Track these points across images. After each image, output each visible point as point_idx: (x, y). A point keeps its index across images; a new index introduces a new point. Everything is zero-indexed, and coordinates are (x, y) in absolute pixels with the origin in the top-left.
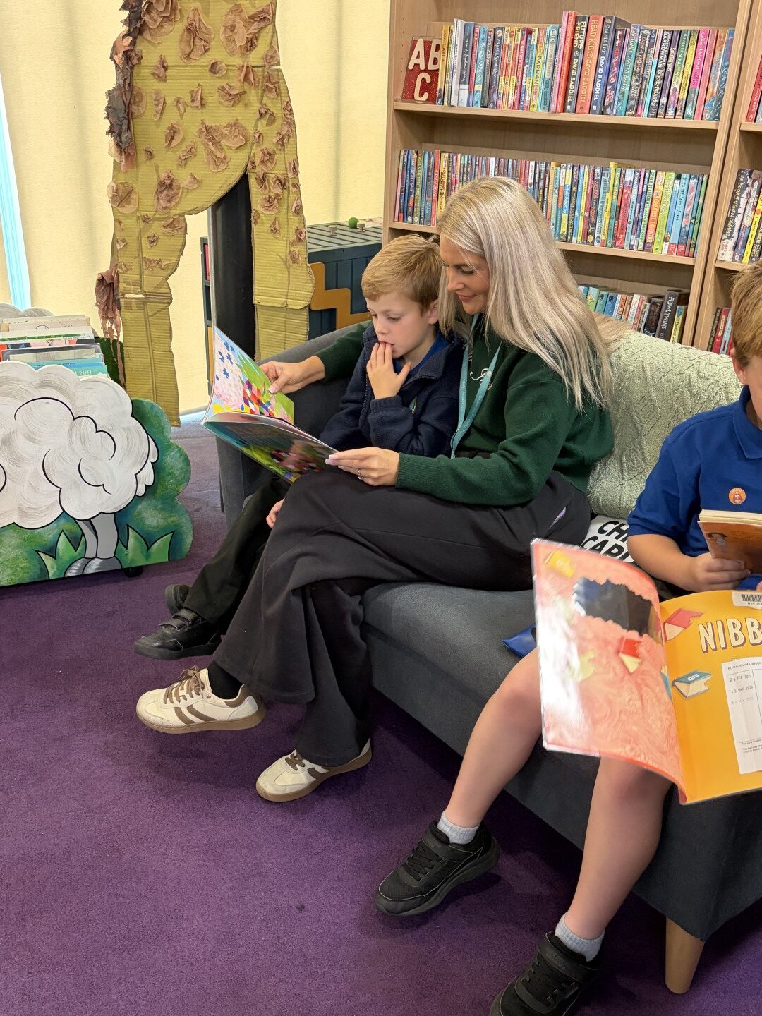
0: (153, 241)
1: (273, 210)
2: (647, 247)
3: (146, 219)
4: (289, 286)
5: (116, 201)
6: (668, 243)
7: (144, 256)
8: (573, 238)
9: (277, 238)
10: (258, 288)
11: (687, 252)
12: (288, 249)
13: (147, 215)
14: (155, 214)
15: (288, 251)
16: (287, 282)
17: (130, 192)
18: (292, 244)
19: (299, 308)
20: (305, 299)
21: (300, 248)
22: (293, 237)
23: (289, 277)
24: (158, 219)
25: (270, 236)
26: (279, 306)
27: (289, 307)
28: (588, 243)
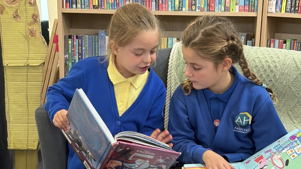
1: (15, 4)
2: (227, 9)
4: (29, 52)
6: (238, 6)
8: (183, 8)
9: (18, 22)
10: (5, 56)
11: (250, 10)
12: (27, 27)
15: (27, 29)
16: (28, 49)
18: (30, 24)
19: (37, 65)
20: (42, 59)
21: (37, 26)
22: (30, 20)
23: (29, 46)
25: (13, 21)
26: (22, 65)
27: (30, 65)
28: (192, 10)
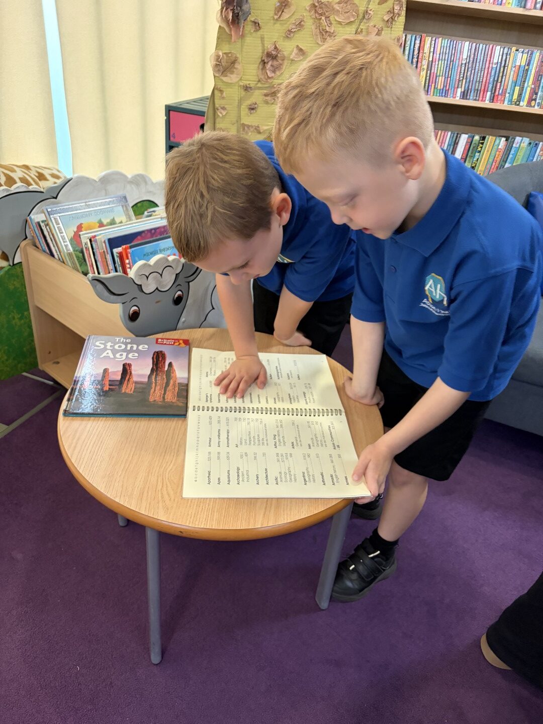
0: (252, 109)
3: (247, 88)
5: (219, 70)
7: (242, 122)
8: (521, 103)
13: (249, 84)
14: (257, 84)
17: (234, 62)
24: (259, 88)
28: (531, 106)
